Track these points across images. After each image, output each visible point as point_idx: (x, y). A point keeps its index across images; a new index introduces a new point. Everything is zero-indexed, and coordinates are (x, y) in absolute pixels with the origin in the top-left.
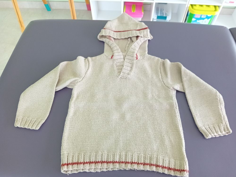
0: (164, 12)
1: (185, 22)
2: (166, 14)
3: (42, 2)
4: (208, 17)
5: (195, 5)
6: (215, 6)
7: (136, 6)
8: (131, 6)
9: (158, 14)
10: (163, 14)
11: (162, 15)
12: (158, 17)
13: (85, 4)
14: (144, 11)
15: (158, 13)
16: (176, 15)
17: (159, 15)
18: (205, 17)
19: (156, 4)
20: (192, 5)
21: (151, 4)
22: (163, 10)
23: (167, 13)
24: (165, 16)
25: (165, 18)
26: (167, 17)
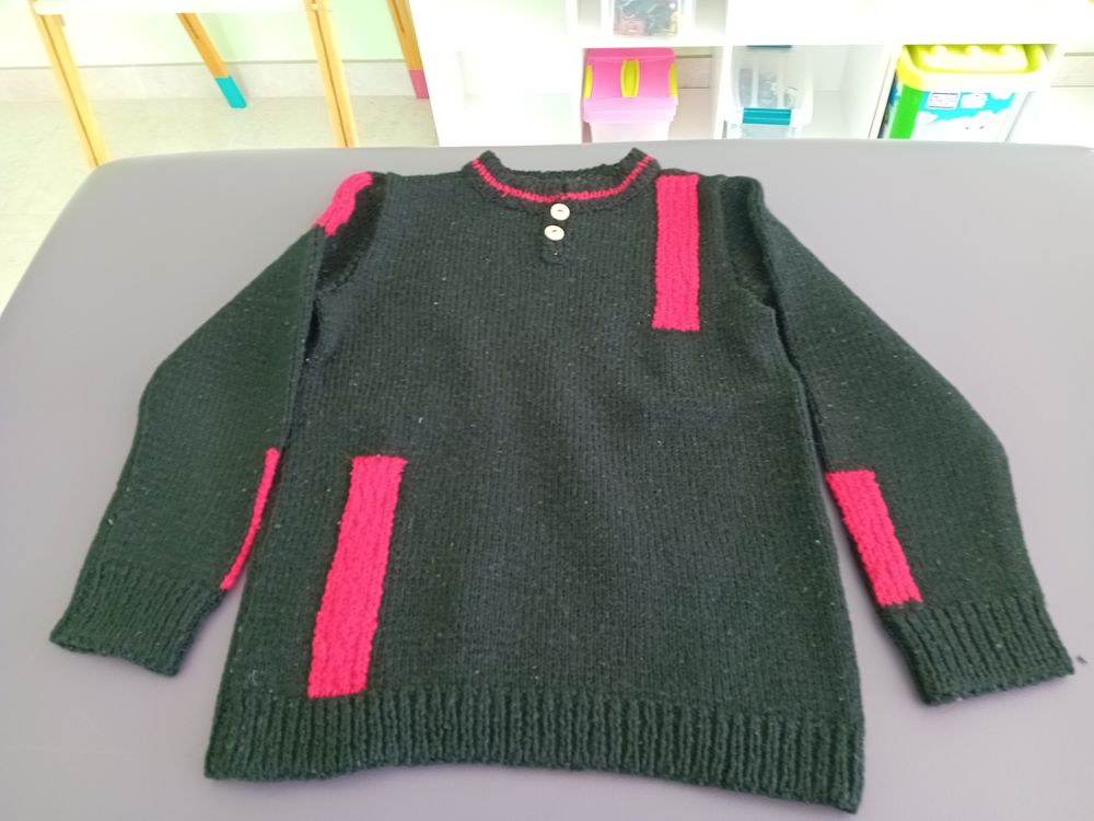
0: (778, 88)
1: (880, 135)
2: (786, 97)
3: (205, 68)
4: (994, 105)
5: (928, 47)
6: (1026, 48)
7: (643, 66)
8: (619, 66)
9: (749, 102)
10: (772, 96)
11: (767, 104)
12: (751, 116)
13: (404, 69)
14: (682, 87)
15: (749, 94)
16: (839, 99)
17: (754, 105)
18: (980, 102)
19: (737, 50)
20: (911, 48)
21: (710, 55)
22: (774, 79)
23: (791, 92)
24: (781, 106)
25: (783, 117)
26: (793, 112)
